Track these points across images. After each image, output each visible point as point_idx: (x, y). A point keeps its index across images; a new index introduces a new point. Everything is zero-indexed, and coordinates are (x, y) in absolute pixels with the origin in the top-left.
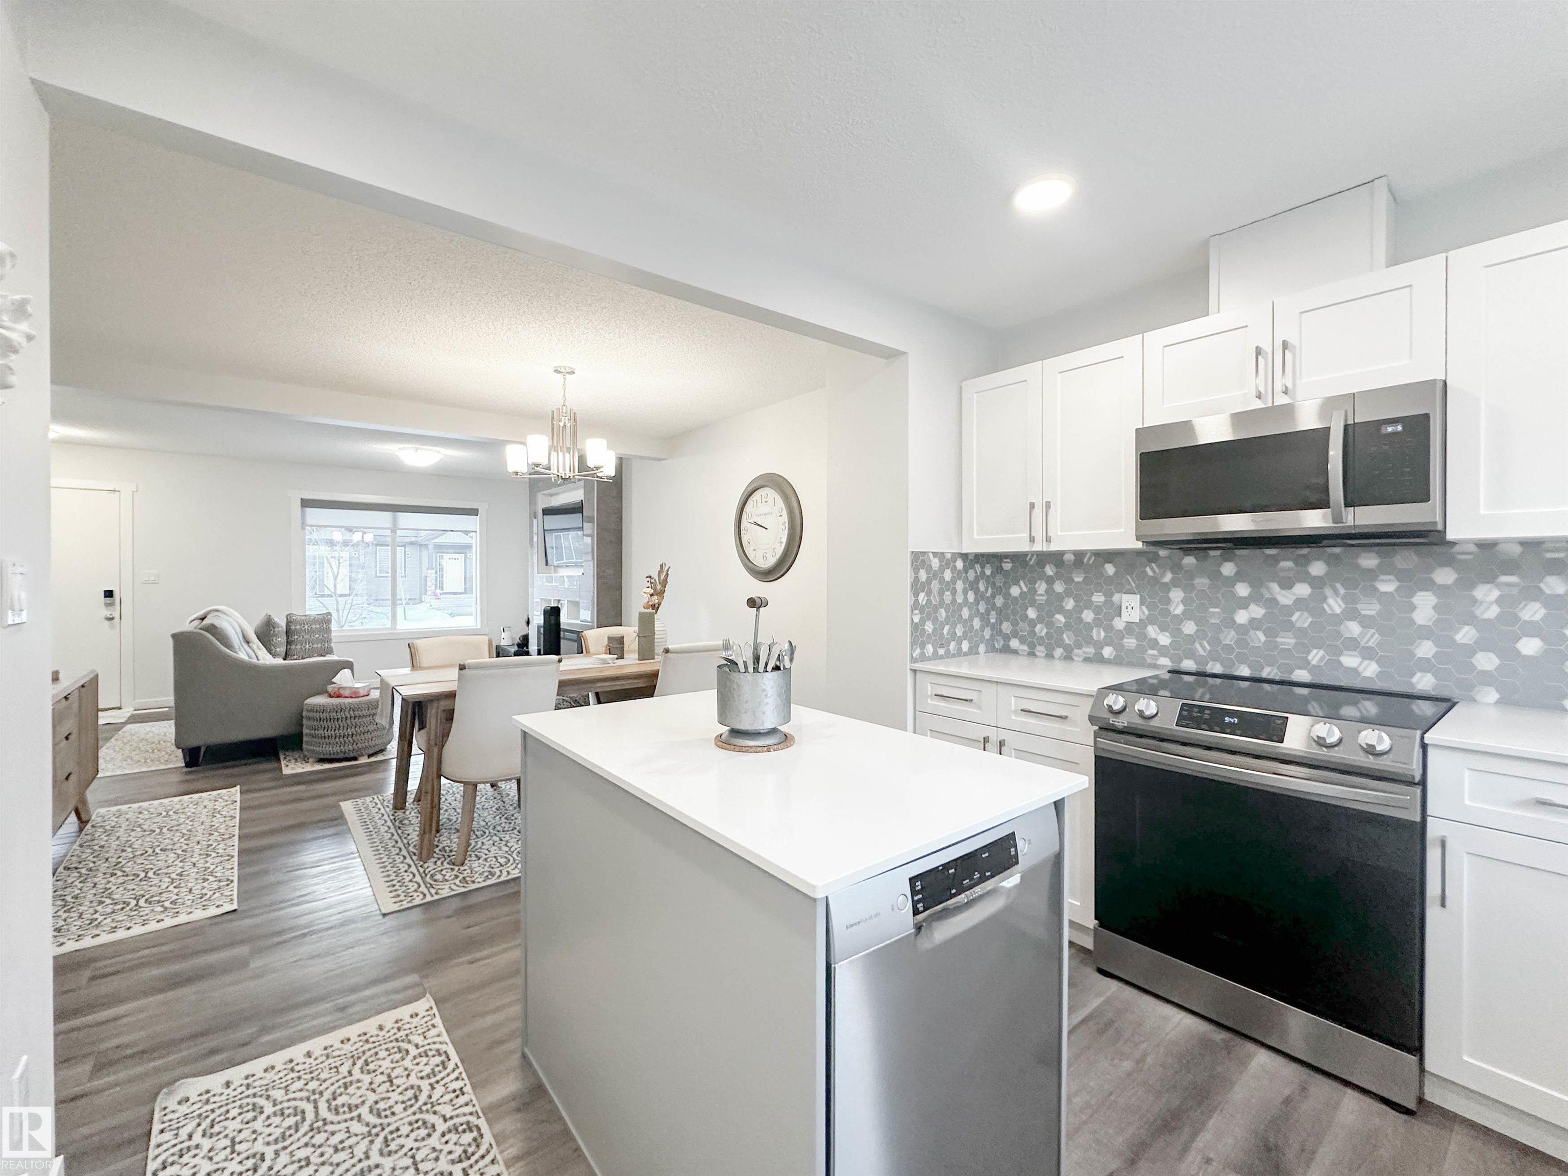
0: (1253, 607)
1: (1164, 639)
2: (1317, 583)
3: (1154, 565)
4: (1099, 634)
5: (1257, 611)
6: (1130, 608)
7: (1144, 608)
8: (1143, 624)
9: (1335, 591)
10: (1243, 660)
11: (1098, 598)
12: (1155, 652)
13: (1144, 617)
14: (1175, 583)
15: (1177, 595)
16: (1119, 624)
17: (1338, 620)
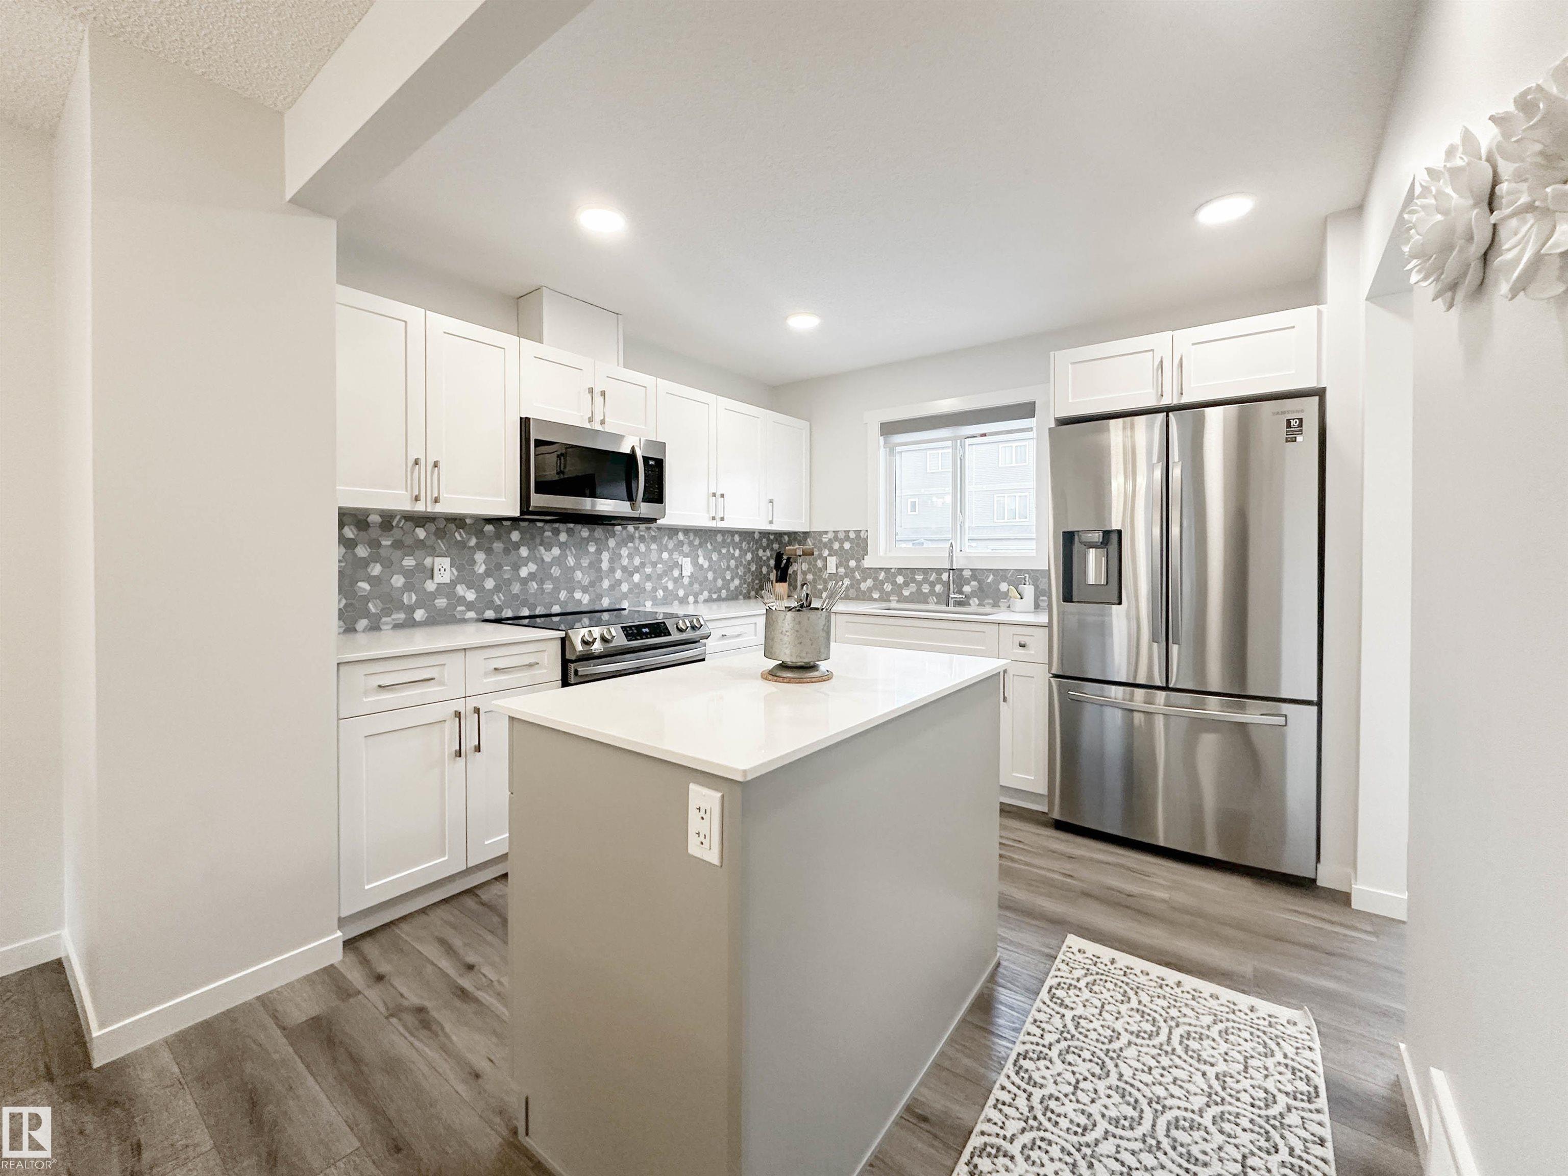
0: (530, 564)
1: (471, 596)
2: (562, 546)
3: (461, 530)
4: (410, 598)
5: (532, 567)
6: (442, 570)
7: (454, 570)
8: (453, 584)
9: (570, 550)
10: (525, 603)
11: (409, 562)
12: (463, 608)
13: (453, 578)
14: (478, 547)
15: (480, 557)
16: (430, 586)
17: (573, 570)
